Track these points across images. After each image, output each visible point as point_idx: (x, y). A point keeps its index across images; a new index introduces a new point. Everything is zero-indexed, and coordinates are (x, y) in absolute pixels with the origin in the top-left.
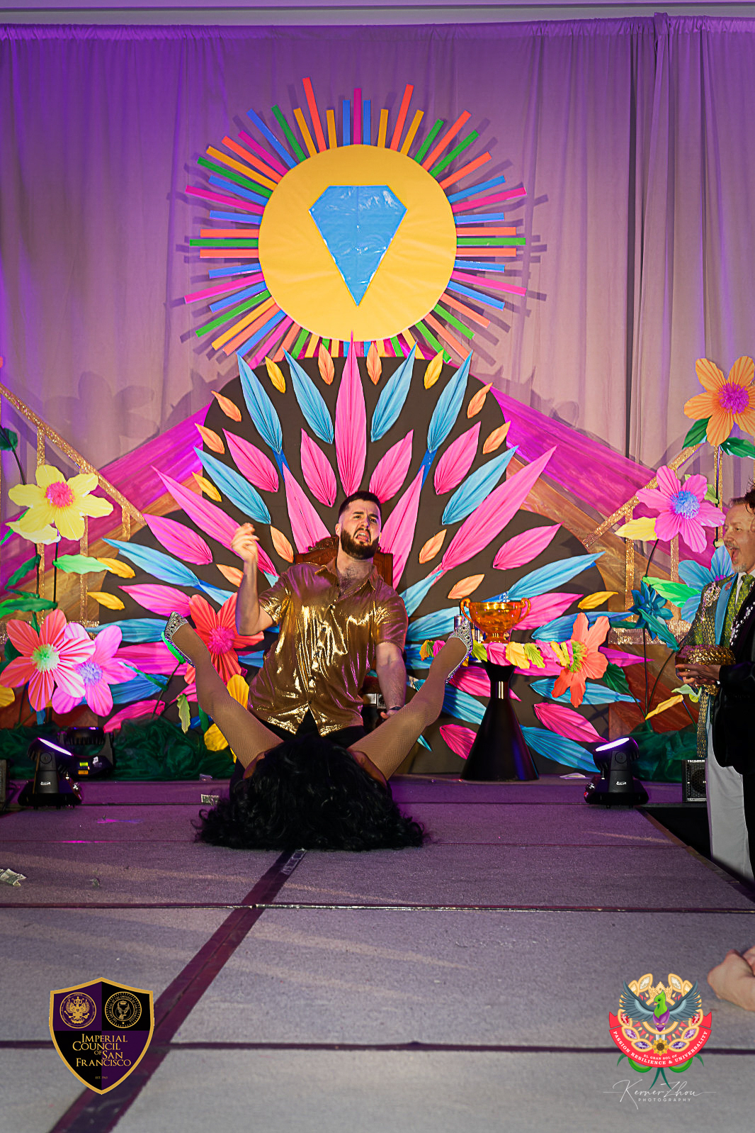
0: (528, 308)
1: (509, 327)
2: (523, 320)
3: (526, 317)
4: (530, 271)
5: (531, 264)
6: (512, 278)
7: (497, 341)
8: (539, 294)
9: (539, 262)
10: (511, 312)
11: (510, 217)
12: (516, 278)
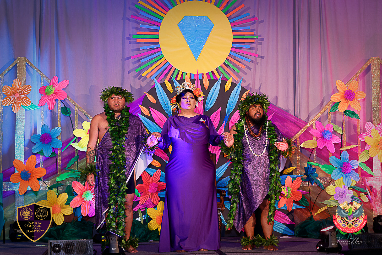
0: (257, 61)
1: (251, 69)
2: (256, 66)
3: (257, 65)
4: (258, 48)
5: (258, 45)
6: (252, 50)
7: (247, 74)
8: (261, 56)
9: (261, 44)
10: (252, 63)
11: (251, 28)
12: (253, 50)
